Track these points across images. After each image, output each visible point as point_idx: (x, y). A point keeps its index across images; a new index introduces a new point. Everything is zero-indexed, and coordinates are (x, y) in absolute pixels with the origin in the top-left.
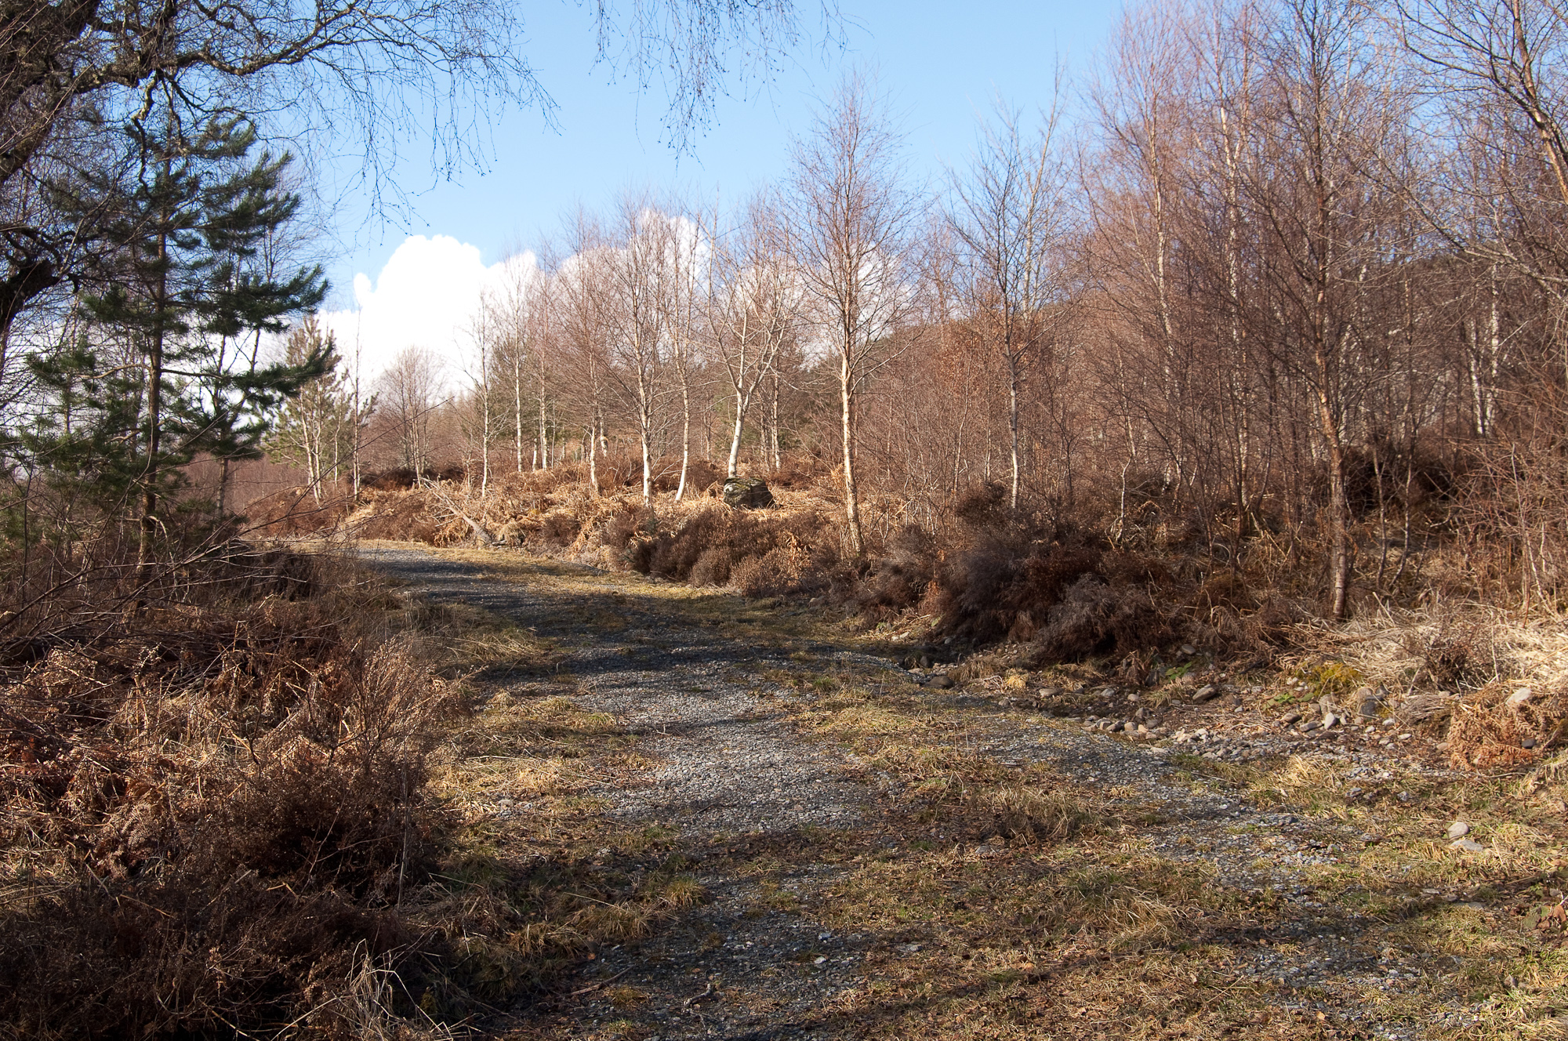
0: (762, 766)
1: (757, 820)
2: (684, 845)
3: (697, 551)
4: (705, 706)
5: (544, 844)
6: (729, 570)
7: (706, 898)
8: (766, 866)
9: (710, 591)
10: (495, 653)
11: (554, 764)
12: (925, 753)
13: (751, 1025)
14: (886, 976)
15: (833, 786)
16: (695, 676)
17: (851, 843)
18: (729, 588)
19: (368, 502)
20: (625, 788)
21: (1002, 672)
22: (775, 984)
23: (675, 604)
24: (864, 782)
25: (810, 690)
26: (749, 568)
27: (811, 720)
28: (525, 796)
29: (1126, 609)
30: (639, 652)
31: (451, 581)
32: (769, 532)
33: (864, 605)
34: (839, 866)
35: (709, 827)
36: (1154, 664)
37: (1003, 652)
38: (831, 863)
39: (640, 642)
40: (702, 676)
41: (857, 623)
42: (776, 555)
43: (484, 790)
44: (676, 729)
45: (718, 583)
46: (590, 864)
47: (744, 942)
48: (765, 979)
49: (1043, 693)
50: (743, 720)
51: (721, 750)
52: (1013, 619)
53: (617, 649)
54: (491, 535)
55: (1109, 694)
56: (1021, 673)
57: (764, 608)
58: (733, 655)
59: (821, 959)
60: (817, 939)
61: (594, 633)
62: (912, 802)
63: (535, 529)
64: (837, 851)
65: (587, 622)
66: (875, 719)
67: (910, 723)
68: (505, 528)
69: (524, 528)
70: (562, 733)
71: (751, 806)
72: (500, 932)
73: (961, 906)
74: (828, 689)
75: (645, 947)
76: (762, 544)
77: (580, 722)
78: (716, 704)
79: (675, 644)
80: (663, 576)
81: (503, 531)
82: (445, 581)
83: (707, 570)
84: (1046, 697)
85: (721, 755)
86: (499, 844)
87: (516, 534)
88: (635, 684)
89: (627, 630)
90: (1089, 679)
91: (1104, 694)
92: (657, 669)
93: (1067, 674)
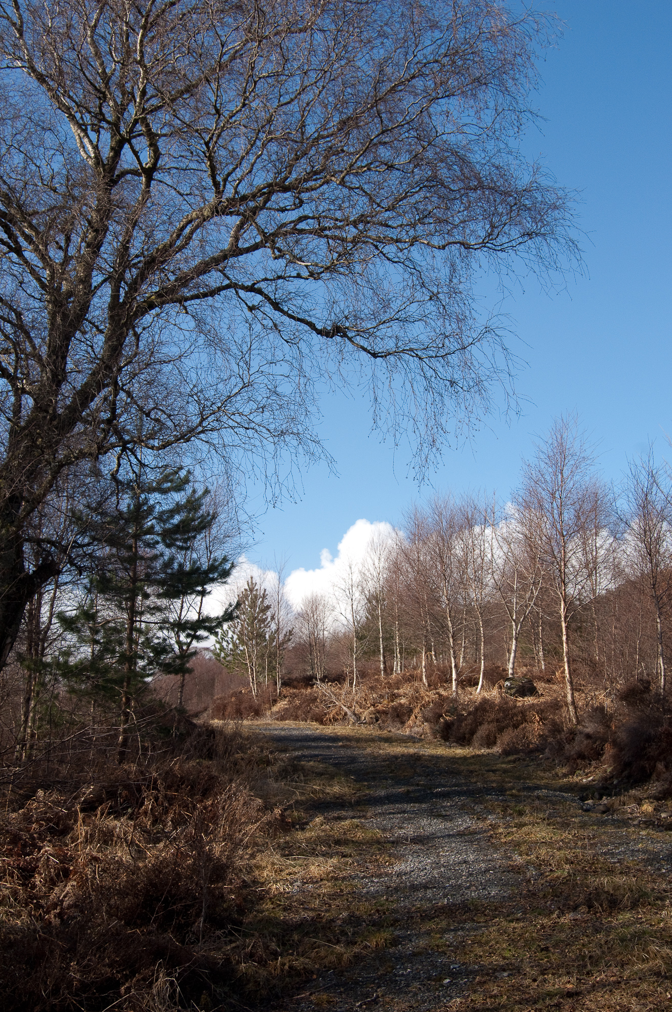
0: (459, 863)
1: (445, 896)
2: (395, 911)
3: (477, 726)
4: (442, 826)
5: (312, 910)
6: (496, 738)
7: (395, 942)
8: (438, 924)
9: (483, 751)
10: (323, 792)
11: (334, 860)
12: (559, 854)
14: (484, 991)
15: (499, 875)
16: (442, 807)
17: (496, 910)
18: (497, 749)
19: (285, 697)
20: (372, 876)
21: (639, 802)
22: (416, 994)
23: (454, 760)
24: (519, 873)
25: (510, 815)
26: (506, 737)
27: (501, 833)
28: (312, 881)
30: (414, 791)
31: (322, 747)
32: (522, 713)
33: (568, 759)
34: (483, 924)
35: (416, 900)
37: (648, 789)
38: (479, 922)
39: (418, 785)
40: (446, 806)
41: (564, 771)
42: (525, 727)
43: (288, 877)
44: (417, 840)
45: (488, 748)
46: (334, 922)
47: (406, 970)
48: (410, 992)
49: (663, 815)
50: (461, 834)
51: (439, 853)
52: (654, 767)
53: (402, 789)
54: (358, 717)
56: (652, 803)
57: (509, 762)
58: (469, 793)
59: (448, 980)
60: (450, 968)
61: (392, 779)
62: (542, 885)
63: (385, 713)
64: (485, 915)
65: (391, 773)
66: (541, 833)
67: (562, 835)
68: (366, 712)
69: (378, 712)
70: (346, 842)
71: (445, 888)
72: (266, 962)
73: (546, 949)
74: (521, 813)
75: (347, 971)
76: (517, 720)
77: (360, 835)
78: (449, 824)
79: (438, 787)
80: (457, 742)
81: (366, 715)
82: (316, 747)
83: (482, 737)
84: (664, 818)
85: (438, 856)
86: (285, 909)
87: (373, 716)
88: (404, 812)
89: (413, 778)
92: (421, 802)
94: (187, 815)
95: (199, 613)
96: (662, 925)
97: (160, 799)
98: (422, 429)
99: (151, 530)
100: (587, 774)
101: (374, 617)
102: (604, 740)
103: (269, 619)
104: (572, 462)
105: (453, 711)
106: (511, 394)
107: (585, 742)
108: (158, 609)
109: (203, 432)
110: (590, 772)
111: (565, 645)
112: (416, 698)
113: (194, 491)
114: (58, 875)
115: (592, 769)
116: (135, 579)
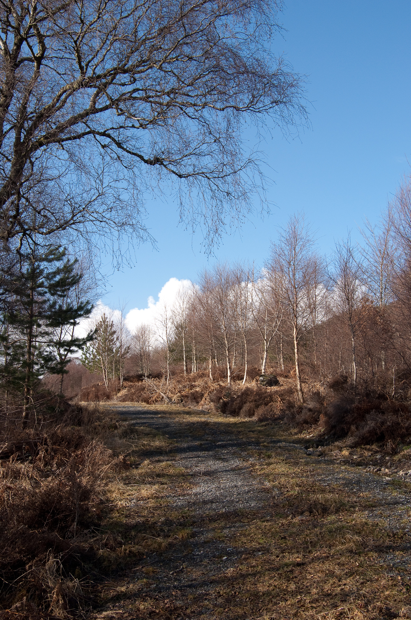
0: (232, 487)
1: (224, 507)
2: (193, 517)
3: (243, 404)
4: (221, 465)
5: (143, 516)
6: (254, 411)
7: (193, 535)
8: (219, 524)
9: (247, 419)
10: (149, 445)
11: (156, 487)
12: (292, 481)
13: (192, 581)
14: (247, 564)
15: (256, 494)
16: (222, 453)
17: (254, 515)
18: (255, 418)
19: (126, 387)
20: (180, 496)
21: (341, 449)
22: (206, 566)
23: (229, 425)
24: (268, 492)
25: (263, 458)
26: (261, 411)
27: (257, 469)
28: (143, 499)
29: (388, 423)
30: (205, 444)
31: (148, 418)
32: (270, 396)
33: (298, 424)
34: (247, 524)
35: (206, 510)
36: (399, 445)
37: (346, 441)
38: (244, 523)
39: (207, 440)
40: (224, 453)
41: (295, 431)
42: (272, 405)
43: (128, 497)
44: (206, 474)
45: (250, 417)
46: (156, 524)
47: (200, 552)
48: (203, 565)
49: (355, 457)
50: (233, 470)
51: (220, 481)
52: (349, 429)
53: (197, 443)
54: (170, 399)
55: (379, 457)
56: (348, 450)
57: (262, 426)
58: (238, 445)
59: (225, 558)
60: (226, 550)
61: (191, 437)
62: (282, 499)
63: (186, 396)
64: (248, 518)
65: (190, 433)
66: (282, 468)
67: (294, 470)
68: (175, 396)
69: (183, 396)
70: (163, 476)
71: (223, 502)
72: (115, 548)
73: (285, 538)
74: (269, 457)
75: (164, 553)
76: (267, 400)
77: (172, 471)
78: (226, 464)
79: (219, 441)
80: (230, 414)
81: (175, 398)
82: (145, 418)
83: (246, 411)
84: (355, 459)
85: (219, 483)
86: (126, 517)
87: (180, 399)
88: (199, 457)
89: (204, 436)
90: (374, 451)
91: (377, 457)
92: (209, 451)
93: (366, 450)
94: (66, 460)
95: (72, 336)
96: (353, 522)
97: (49, 451)
98: (210, 222)
99: (41, 285)
100: (309, 433)
101: (180, 338)
102: (320, 412)
103: (115, 339)
104: (301, 243)
105: (228, 395)
106: (264, 201)
107: (308, 413)
108: (47, 334)
109: (73, 223)
110: (311, 432)
111: (296, 355)
112: (206, 388)
113: (68, 261)
115: (312, 430)
116: (32, 315)
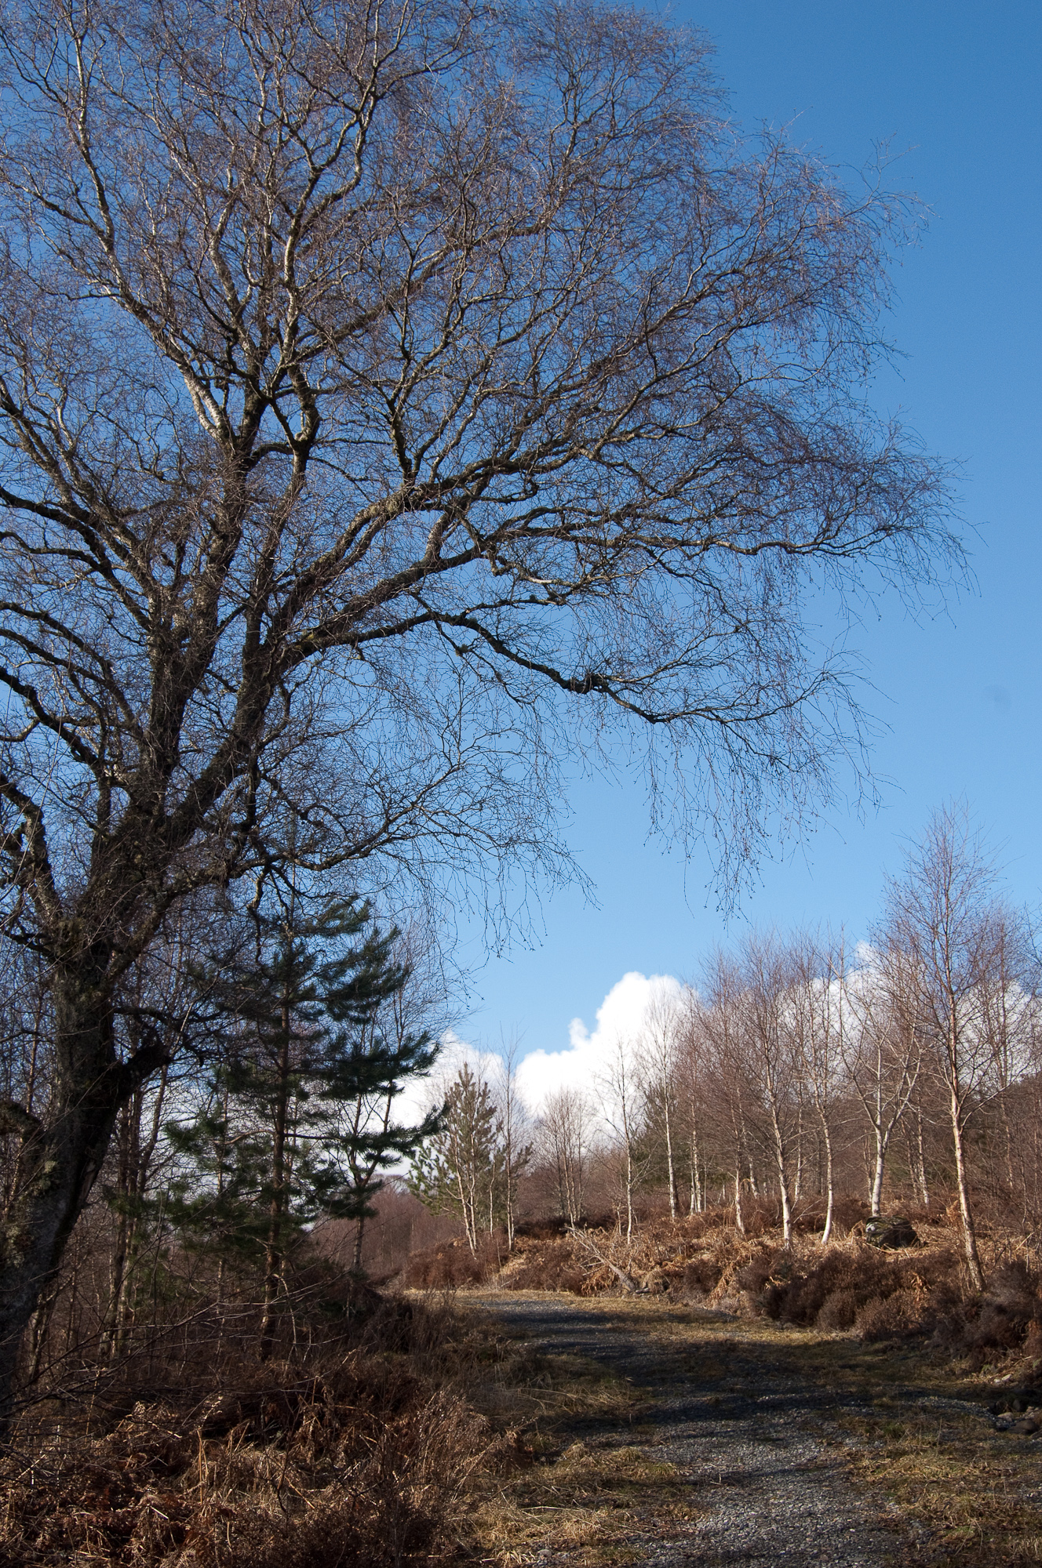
0: (801, 1516)
3: (823, 1295)
4: (771, 1457)
6: (854, 1313)
9: (835, 1335)
10: (583, 1404)
11: (602, 1513)
12: (960, 1501)
15: (864, 1535)
16: (772, 1425)
18: (856, 1332)
19: (521, 1252)
20: (663, 1538)
23: (789, 1350)
24: (897, 1531)
25: (880, 1437)
26: (871, 1313)
27: (866, 1468)
28: (567, 1546)
30: (726, 1401)
31: (580, 1331)
32: (894, 1273)
33: (969, 1346)
39: (732, 1391)
40: (777, 1425)
41: (963, 1366)
42: (901, 1296)
43: (530, 1541)
44: (733, 1479)
45: (842, 1329)
50: (802, 1470)
51: (768, 1500)
53: (707, 1398)
54: (635, 1282)
57: (876, 1352)
58: (815, 1403)
61: (692, 1382)
62: (934, 1551)
63: (678, 1275)
65: (689, 1371)
66: (930, 1466)
67: (963, 1470)
68: (649, 1275)
69: (668, 1274)
70: (620, 1484)
71: (779, 1556)
74: (897, 1435)
76: (887, 1285)
77: (642, 1472)
78: (782, 1454)
79: (764, 1393)
80: (793, 1321)
81: (648, 1279)
82: (571, 1332)
83: (832, 1313)
85: (766, 1505)
87: (660, 1281)
88: (712, 1434)
89: (724, 1379)
92: (737, 1418)
94: (369, 1441)
95: (386, 1122)
97: (327, 1417)
98: (728, 830)
99: (310, 994)
100: (1000, 1371)
101: (659, 1125)
102: (1026, 1316)
103: (494, 1129)
104: (963, 877)
105: (786, 1271)
106: (865, 773)
107: (996, 1319)
108: (322, 1116)
109: (389, 841)
110: (1006, 1368)
111: (959, 1165)
112: (727, 1252)
113: (376, 932)
114: (166, 1539)
115: (1008, 1362)
116: (285, 1071)
